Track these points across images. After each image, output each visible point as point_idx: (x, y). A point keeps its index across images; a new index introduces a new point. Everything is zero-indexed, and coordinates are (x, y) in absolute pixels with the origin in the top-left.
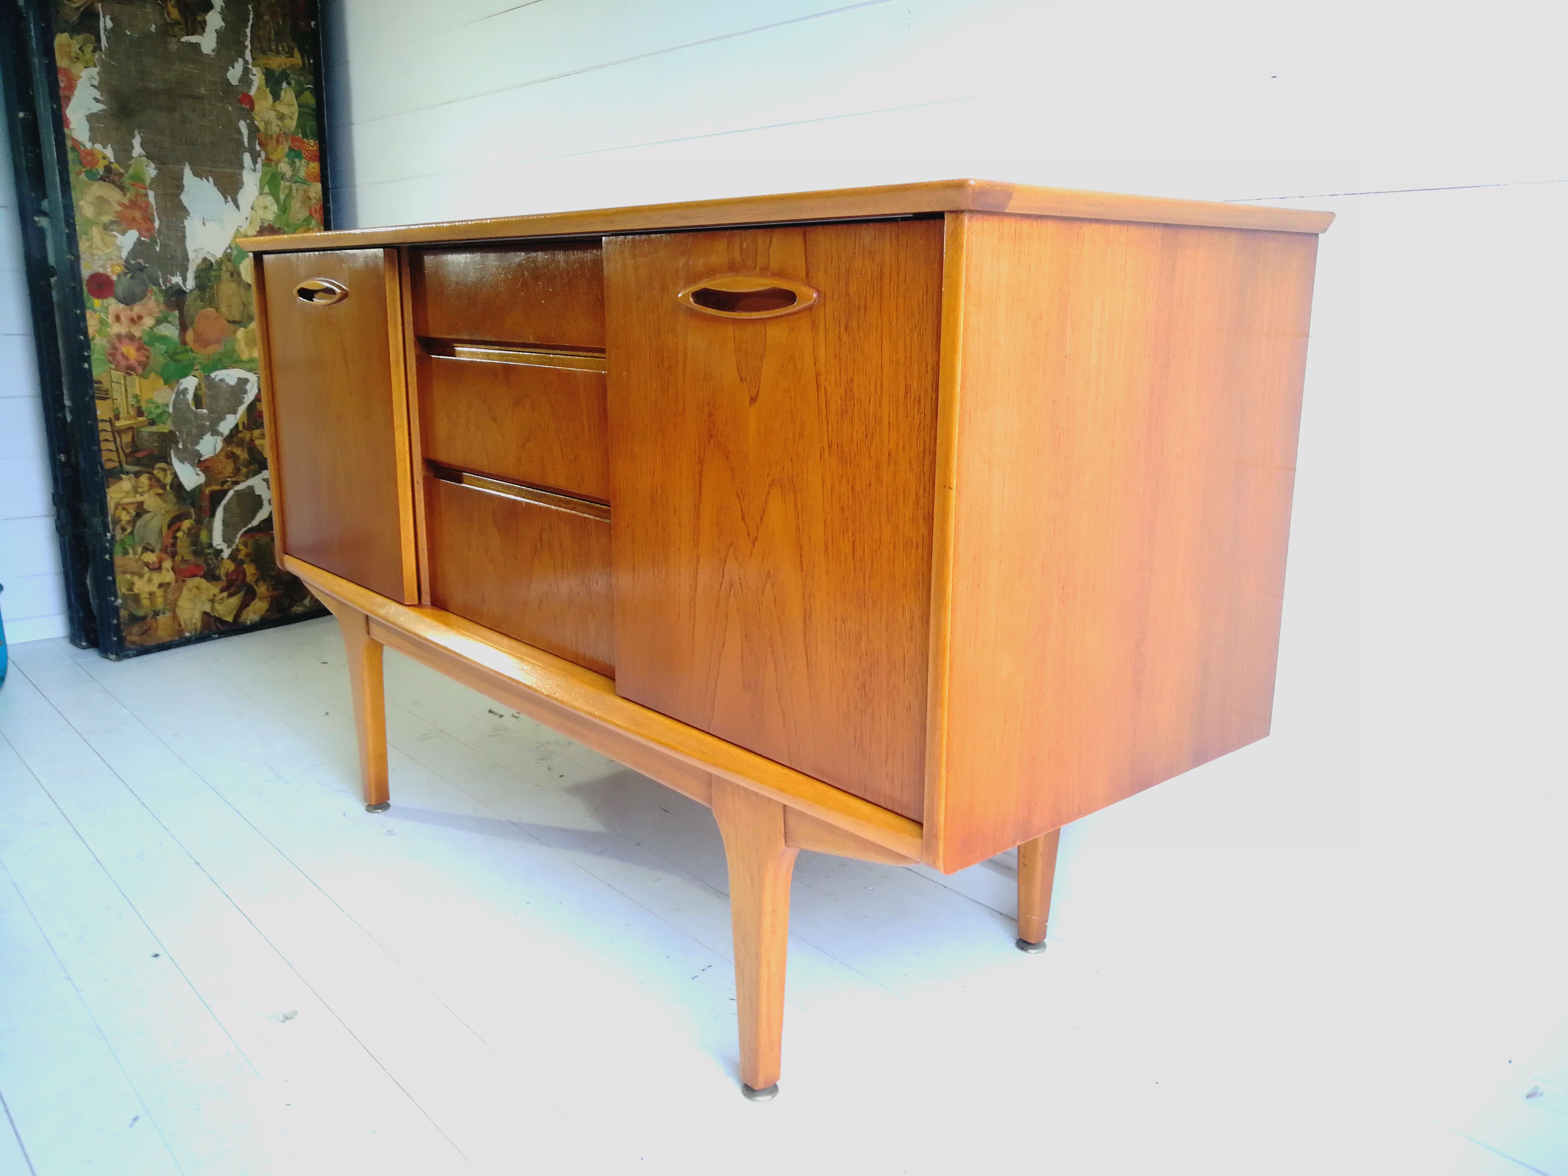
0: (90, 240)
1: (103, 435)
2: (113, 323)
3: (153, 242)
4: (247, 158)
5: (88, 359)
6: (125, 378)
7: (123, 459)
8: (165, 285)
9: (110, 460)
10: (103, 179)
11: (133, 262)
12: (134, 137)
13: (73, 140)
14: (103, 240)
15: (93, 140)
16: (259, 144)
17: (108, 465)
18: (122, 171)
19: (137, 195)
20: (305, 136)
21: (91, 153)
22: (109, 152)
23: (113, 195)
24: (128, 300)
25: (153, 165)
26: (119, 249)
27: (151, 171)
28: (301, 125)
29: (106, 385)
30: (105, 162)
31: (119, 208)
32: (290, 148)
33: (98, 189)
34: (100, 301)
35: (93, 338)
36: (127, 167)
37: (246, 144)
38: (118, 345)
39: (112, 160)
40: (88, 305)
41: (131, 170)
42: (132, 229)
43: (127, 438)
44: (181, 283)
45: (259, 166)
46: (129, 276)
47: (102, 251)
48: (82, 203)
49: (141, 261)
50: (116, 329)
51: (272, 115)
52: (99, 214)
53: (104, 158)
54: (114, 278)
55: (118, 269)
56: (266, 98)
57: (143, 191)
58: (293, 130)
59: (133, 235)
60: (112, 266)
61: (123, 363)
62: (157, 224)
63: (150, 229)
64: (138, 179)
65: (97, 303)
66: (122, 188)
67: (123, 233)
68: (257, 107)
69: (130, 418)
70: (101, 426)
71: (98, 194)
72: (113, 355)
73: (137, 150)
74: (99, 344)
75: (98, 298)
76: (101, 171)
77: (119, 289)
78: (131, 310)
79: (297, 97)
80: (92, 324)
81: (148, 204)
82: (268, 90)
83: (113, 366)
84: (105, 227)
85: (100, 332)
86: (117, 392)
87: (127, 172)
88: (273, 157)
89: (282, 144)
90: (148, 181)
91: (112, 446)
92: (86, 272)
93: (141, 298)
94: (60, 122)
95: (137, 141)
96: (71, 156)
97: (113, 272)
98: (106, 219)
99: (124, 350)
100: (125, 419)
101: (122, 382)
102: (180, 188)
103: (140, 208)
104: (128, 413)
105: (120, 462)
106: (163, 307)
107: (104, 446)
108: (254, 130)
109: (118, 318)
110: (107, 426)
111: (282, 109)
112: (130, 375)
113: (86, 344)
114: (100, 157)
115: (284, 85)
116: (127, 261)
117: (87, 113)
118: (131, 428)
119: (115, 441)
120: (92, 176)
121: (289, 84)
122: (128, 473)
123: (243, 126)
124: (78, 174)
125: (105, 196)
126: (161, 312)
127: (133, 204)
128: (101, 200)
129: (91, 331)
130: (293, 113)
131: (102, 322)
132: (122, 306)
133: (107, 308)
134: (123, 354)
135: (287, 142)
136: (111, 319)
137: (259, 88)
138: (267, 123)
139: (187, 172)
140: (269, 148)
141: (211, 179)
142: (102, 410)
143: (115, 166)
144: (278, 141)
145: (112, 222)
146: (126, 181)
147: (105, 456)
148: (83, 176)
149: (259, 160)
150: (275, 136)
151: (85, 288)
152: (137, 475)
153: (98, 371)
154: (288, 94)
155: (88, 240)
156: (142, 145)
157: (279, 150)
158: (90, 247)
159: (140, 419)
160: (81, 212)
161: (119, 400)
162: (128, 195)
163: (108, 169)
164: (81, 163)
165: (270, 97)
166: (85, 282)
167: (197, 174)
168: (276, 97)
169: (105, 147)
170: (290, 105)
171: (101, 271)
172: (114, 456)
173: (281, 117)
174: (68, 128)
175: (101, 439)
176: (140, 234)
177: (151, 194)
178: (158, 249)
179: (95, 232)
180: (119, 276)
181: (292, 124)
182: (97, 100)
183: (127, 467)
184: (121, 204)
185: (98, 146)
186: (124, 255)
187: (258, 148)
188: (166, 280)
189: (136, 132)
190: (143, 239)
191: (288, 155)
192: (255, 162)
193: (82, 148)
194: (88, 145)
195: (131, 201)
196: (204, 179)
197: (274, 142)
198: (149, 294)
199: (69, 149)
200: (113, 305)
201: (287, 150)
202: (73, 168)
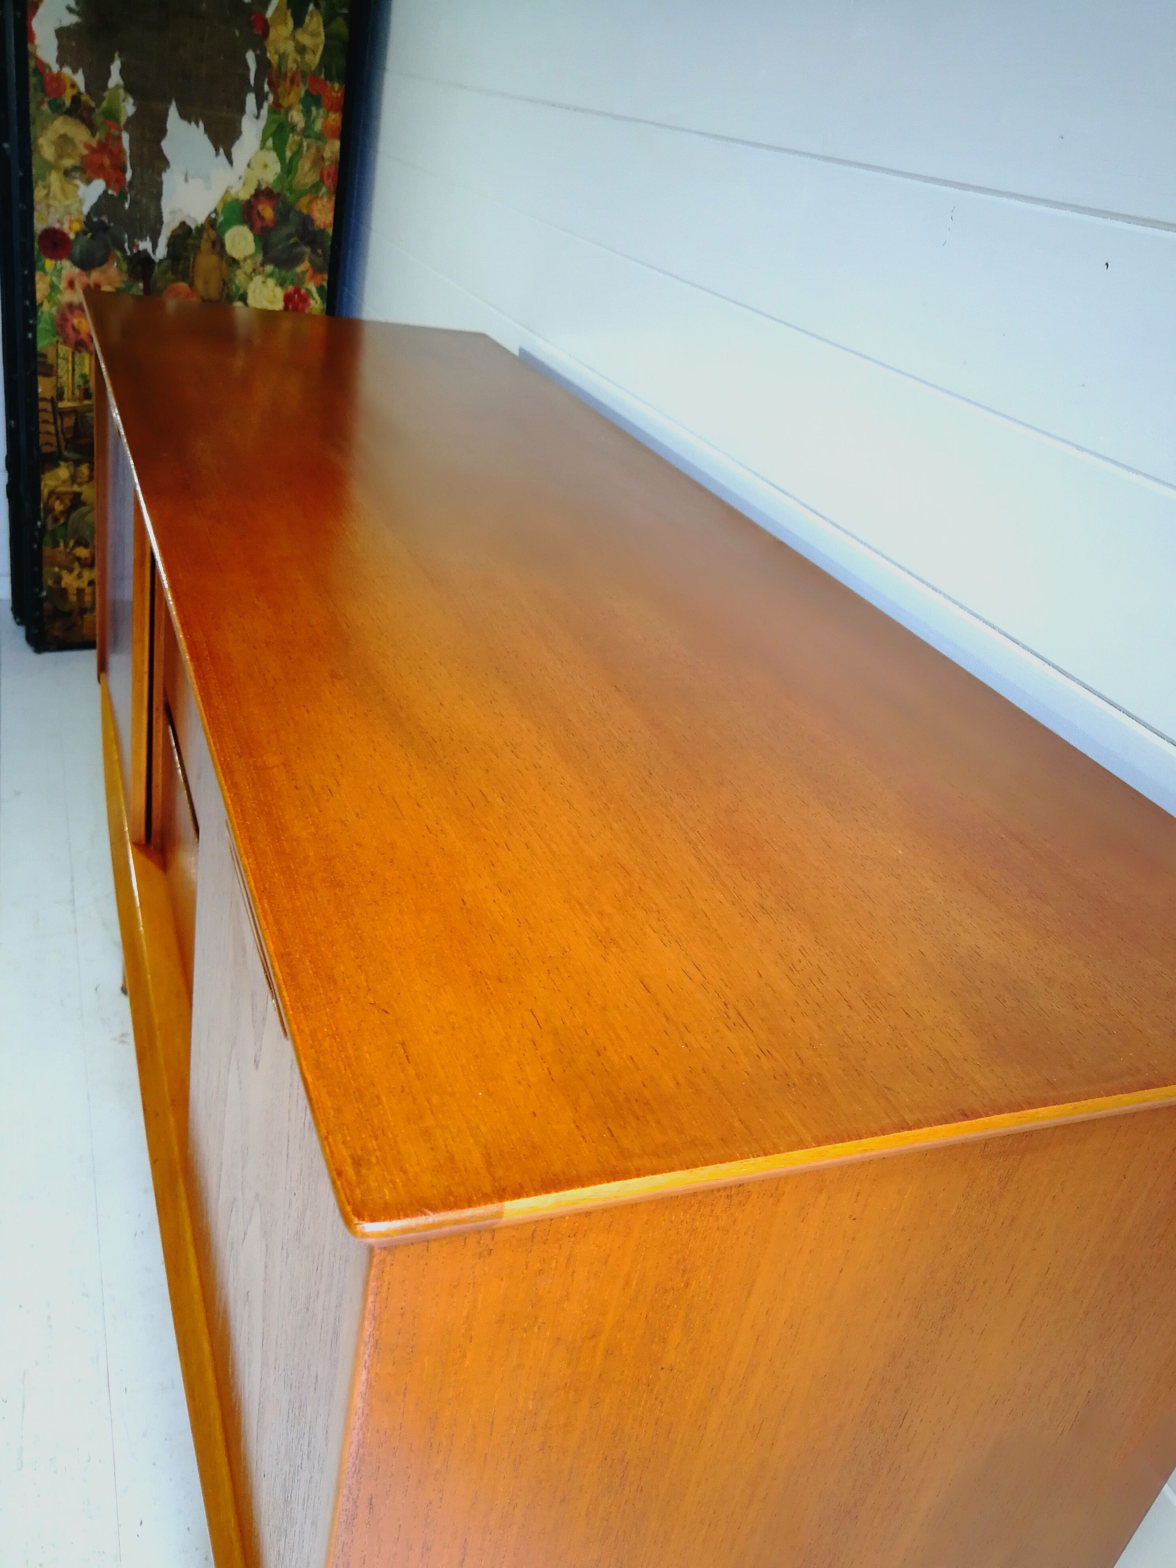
0: (48, 187)
1: (42, 416)
2: (65, 289)
3: (122, 197)
4: (251, 100)
5: (33, 329)
6: (73, 354)
7: (63, 444)
8: (131, 251)
9: (47, 444)
10: (69, 113)
11: (95, 219)
12: (112, 60)
13: (38, 61)
14: (63, 190)
15: (61, 61)
16: (268, 84)
17: (46, 449)
18: (93, 104)
19: (109, 136)
20: (329, 77)
21: (58, 78)
22: (79, 79)
23: (80, 135)
24: (86, 264)
25: (131, 100)
26: (81, 202)
27: (129, 108)
28: (324, 62)
29: (51, 359)
30: (74, 92)
31: (85, 152)
32: (307, 93)
33: (61, 126)
34: (53, 262)
35: (42, 304)
36: (99, 100)
37: (252, 82)
38: (69, 316)
39: (82, 88)
40: (39, 265)
41: (104, 104)
42: (99, 177)
43: (69, 422)
44: (150, 250)
45: (264, 112)
46: (89, 235)
47: (59, 201)
48: (41, 141)
49: (105, 219)
50: (68, 297)
51: (290, 47)
52: (60, 156)
53: (73, 85)
54: (72, 236)
55: (77, 226)
56: (286, 24)
57: (115, 132)
58: (313, 68)
59: (98, 186)
60: (71, 222)
61: (72, 335)
62: (129, 175)
63: (120, 180)
64: (112, 115)
65: (49, 264)
66: (92, 128)
67: (88, 182)
68: (272, 34)
69: (74, 400)
70: (42, 405)
71: (62, 132)
72: (61, 325)
73: (115, 79)
74: (47, 311)
75: (52, 257)
76: (68, 102)
77: (77, 250)
78: (88, 276)
79: (326, 25)
80: (41, 287)
81: (121, 149)
82: (289, 13)
83: (61, 340)
84: (67, 173)
85: (49, 298)
86: (64, 370)
87: (98, 105)
88: (285, 103)
89: (298, 85)
90: (123, 120)
91: (52, 429)
92: (39, 226)
93: (101, 264)
94: (25, 35)
95: (116, 67)
96: (33, 80)
97: (70, 228)
98: (68, 163)
99: (75, 321)
100: (69, 400)
101: (70, 359)
102: (161, 132)
103: (111, 153)
104: (73, 393)
105: (59, 446)
106: (125, 277)
107: (43, 427)
108: (263, 63)
109: (71, 284)
110: (48, 406)
111: (305, 39)
112: (80, 352)
113: (33, 309)
114: (68, 84)
115: (311, 7)
116: (89, 217)
117: (57, 25)
118: (74, 411)
119: (55, 423)
120: (57, 108)
121: (317, 5)
122: (66, 460)
123: (251, 58)
124: (40, 104)
125: (70, 135)
126: (124, 282)
127: (103, 148)
128: (64, 141)
129: (39, 296)
130: (317, 46)
131: (53, 287)
132: (77, 270)
133: (60, 271)
134: (73, 327)
135: (305, 84)
136: (63, 285)
137: (278, 9)
138: (283, 57)
139: (173, 112)
140: (281, 89)
141: (201, 124)
142: (44, 387)
143: (85, 98)
144: (292, 81)
145: (75, 168)
146: (98, 118)
147: (43, 439)
148: (45, 107)
149: (266, 105)
150: (289, 75)
151: (36, 245)
152: (77, 463)
153: (43, 343)
154: (315, 21)
155: (44, 187)
156: (122, 72)
157: (292, 94)
158: (47, 195)
159: (86, 402)
160: (39, 152)
161: (65, 378)
162: (98, 136)
163: (76, 99)
164: (44, 90)
165: (291, 22)
166: (36, 238)
167: (185, 115)
168: (299, 23)
169: (75, 71)
170: (314, 35)
171: (57, 226)
172: (53, 440)
173: (301, 49)
174: (33, 42)
175: (40, 420)
176: (108, 185)
177: (125, 138)
178: (127, 206)
179: (55, 178)
180: (77, 234)
181: (314, 60)
182: (70, 10)
183: (66, 453)
184: (87, 146)
185: (67, 71)
186: (86, 209)
187: (266, 88)
188: (132, 245)
189: (116, 55)
190: (110, 192)
191: (303, 101)
192: (259, 106)
193: (47, 71)
194: (55, 68)
195: (99, 142)
196: (193, 123)
197: (288, 82)
198: (110, 261)
199: (31, 70)
200: (68, 268)
201: (302, 93)
202: (34, 96)
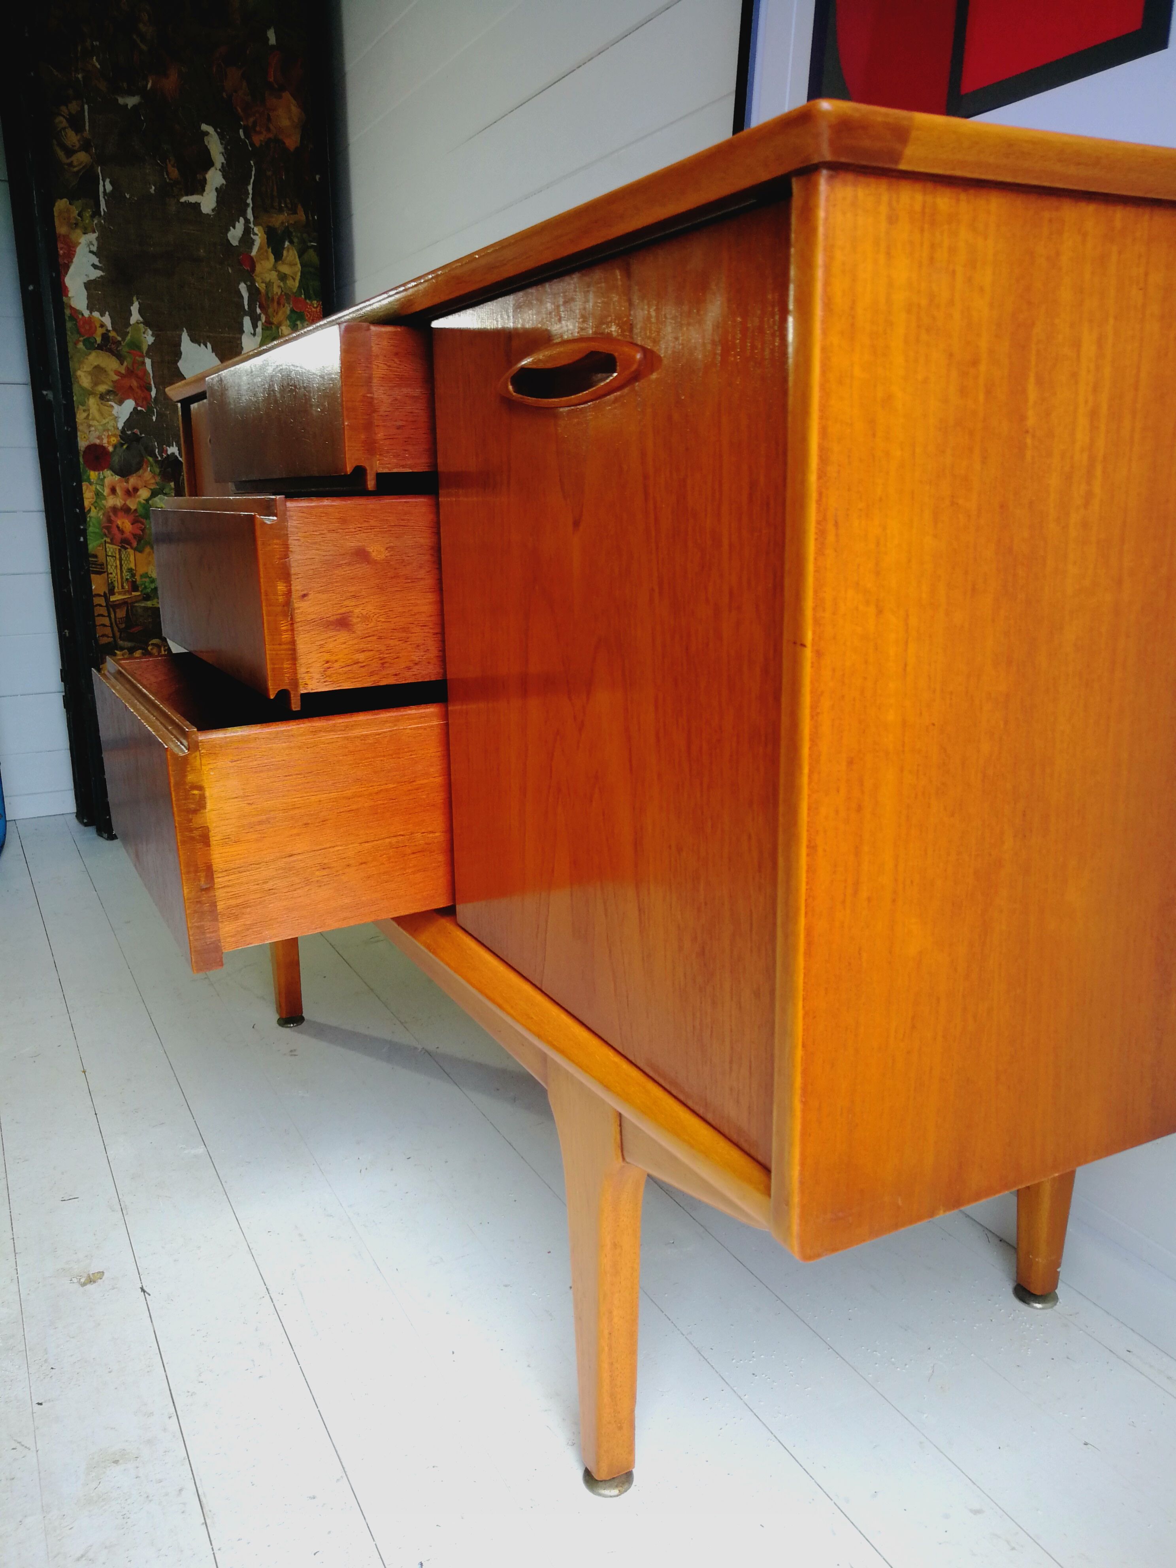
0: (87, 410)
1: (98, 611)
2: (109, 495)
3: (150, 412)
4: (247, 322)
5: (84, 533)
6: (120, 551)
7: (118, 634)
8: (161, 456)
9: (103, 636)
10: (100, 347)
11: (129, 432)
12: (132, 304)
13: (71, 308)
14: (100, 411)
15: (91, 308)
16: (259, 307)
17: (104, 641)
18: (119, 339)
19: (134, 362)
20: (308, 297)
21: (89, 321)
22: (107, 320)
23: (111, 364)
24: (124, 472)
25: (150, 332)
26: (116, 419)
27: (149, 338)
28: (303, 285)
29: (101, 558)
30: (103, 330)
31: (116, 378)
32: (292, 311)
33: (95, 359)
34: (97, 473)
35: (90, 510)
36: (124, 335)
37: (246, 307)
38: (113, 518)
39: (110, 328)
40: (85, 477)
41: (129, 337)
42: (128, 398)
43: (121, 613)
44: (177, 454)
45: (259, 330)
46: (125, 447)
47: (98, 421)
48: (79, 373)
49: (136, 431)
50: (112, 501)
51: (274, 276)
52: (96, 384)
53: (102, 325)
54: (111, 449)
55: (114, 440)
56: (268, 259)
57: (139, 359)
58: (295, 290)
59: (129, 405)
60: (109, 437)
61: (118, 536)
62: (153, 393)
63: (147, 398)
64: (135, 346)
65: (93, 475)
66: (120, 358)
67: (120, 403)
68: (258, 268)
69: (125, 594)
70: (97, 600)
71: (96, 364)
72: (108, 527)
73: (135, 317)
74: (95, 516)
75: (94, 470)
76: (99, 340)
77: (116, 459)
78: (127, 482)
79: (299, 257)
80: (88, 496)
81: (145, 371)
82: (270, 250)
83: (108, 540)
84: (102, 397)
85: (95, 504)
86: (113, 567)
87: (124, 339)
88: (275, 320)
89: (284, 306)
90: (145, 348)
91: (106, 621)
92: (82, 444)
93: (138, 470)
94: (60, 290)
95: (135, 308)
96: (69, 325)
97: (109, 442)
98: (102, 388)
99: (119, 523)
100: (120, 593)
101: (118, 556)
102: (178, 355)
103: (138, 378)
104: (123, 587)
105: (114, 636)
106: (158, 479)
107: (99, 621)
108: (254, 291)
109: (113, 491)
110: (102, 601)
111: (284, 269)
112: (126, 549)
113: (83, 516)
114: (98, 325)
115: (287, 244)
116: (123, 431)
117: (86, 280)
118: (124, 603)
119: (109, 616)
120: (91, 345)
121: (291, 242)
122: (121, 649)
123: (243, 288)
124: (76, 344)
125: (103, 365)
126: (157, 483)
127: (130, 373)
128: (98, 372)
129: (87, 503)
130: (296, 273)
131: (98, 494)
132: (117, 478)
133: (103, 480)
134: (118, 527)
135: (289, 304)
136: (106, 492)
137: (260, 248)
138: (269, 285)
139: (185, 337)
140: (270, 311)
141: (209, 345)
142: (98, 584)
143: (112, 334)
144: (279, 303)
145: (109, 392)
146: (124, 350)
147: (99, 631)
148: (81, 345)
149: (260, 324)
150: (276, 298)
151: (81, 460)
152: (131, 650)
153: (93, 545)
154: (291, 254)
155: (84, 411)
156: (140, 312)
157: (280, 313)
158: (87, 417)
159: (134, 594)
160: (78, 382)
161: (114, 574)
162: (125, 364)
163: (105, 336)
164: (79, 332)
165: (272, 257)
166: (81, 453)
167: (194, 340)
168: (278, 257)
169: (102, 315)
170: (292, 265)
171: (98, 442)
172: (108, 631)
173: (283, 277)
174: (67, 296)
175: (96, 615)
176: (137, 404)
177: (148, 362)
178: (154, 418)
179: (92, 402)
180: (115, 447)
181: (294, 284)
182: (94, 266)
183: (121, 643)
184: (117, 373)
185: (96, 314)
186: (120, 425)
187: (258, 311)
188: (162, 451)
189: (135, 298)
190: (139, 408)
191: (289, 318)
192: (255, 326)
193: (80, 316)
194: (86, 313)
195: (127, 369)
196: (202, 345)
197: (275, 304)
198: (145, 466)
199: (67, 318)
200: (110, 477)
201: (288, 312)
202: (71, 337)
